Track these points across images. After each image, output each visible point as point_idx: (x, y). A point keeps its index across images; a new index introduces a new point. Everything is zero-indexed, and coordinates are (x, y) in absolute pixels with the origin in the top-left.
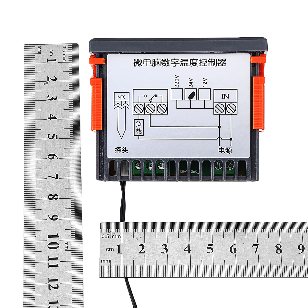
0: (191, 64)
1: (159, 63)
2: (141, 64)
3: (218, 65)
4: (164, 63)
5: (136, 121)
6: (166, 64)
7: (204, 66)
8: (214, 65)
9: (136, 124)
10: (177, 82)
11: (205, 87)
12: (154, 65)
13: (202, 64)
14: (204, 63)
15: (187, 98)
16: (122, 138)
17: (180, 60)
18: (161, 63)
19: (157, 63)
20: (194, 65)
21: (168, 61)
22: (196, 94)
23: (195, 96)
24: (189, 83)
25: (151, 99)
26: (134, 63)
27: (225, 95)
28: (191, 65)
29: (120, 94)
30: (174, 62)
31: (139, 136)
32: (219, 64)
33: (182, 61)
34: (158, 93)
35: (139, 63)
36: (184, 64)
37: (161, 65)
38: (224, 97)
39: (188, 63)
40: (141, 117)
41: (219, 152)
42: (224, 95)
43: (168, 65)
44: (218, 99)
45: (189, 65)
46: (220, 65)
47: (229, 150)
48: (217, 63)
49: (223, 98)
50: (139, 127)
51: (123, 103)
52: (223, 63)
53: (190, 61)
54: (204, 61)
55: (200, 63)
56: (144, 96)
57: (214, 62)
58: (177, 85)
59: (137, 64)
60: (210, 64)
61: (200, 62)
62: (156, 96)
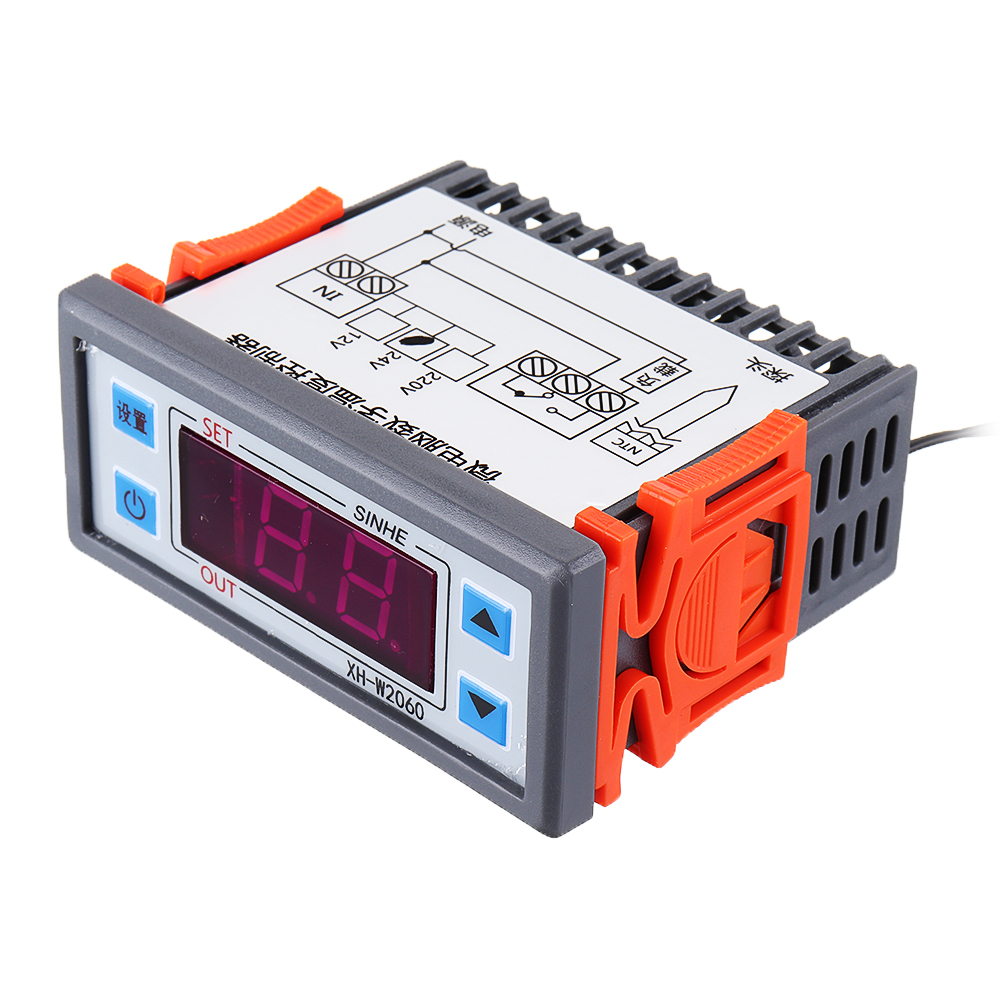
1: (418, 438)
2: (475, 467)
3: (258, 347)
4: (405, 430)
5: (648, 389)
6: (401, 426)
7: (297, 365)
8: (268, 351)
9: (654, 386)
10: (421, 381)
11: (358, 334)
12: (441, 443)
13: (299, 371)
14: (291, 369)
15: (436, 345)
16: (736, 386)
18: (411, 435)
19: (423, 443)
20: (325, 382)
22: (402, 338)
23: (407, 336)
24: (388, 362)
25: (543, 396)
26: (492, 479)
27: (324, 295)
28: (330, 385)
29: (629, 455)
30: (374, 417)
31: (678, 364)
32: (254, 347)
34: (508, 397)
35: (478, 469)
36: (350, 398)
37: (416, 432)
38: (336, 294)
39: (336, 393)
40: (621, 387)
41: (490, 233)
42: (329, 297)
43: (397, 421)
44: (350, 299)
45: (339, 389)
46: (252, 343)
47: (461, 221)
48: (253, 350)
49: (339, 294)
50: (654, 375)
51: (638, 436)
52: (238, 342)
55: (303, 375)
56: (556, 412)
57: (262, 356)
58: (428, 377)
59: (487, 471)
60: (276, 359)
61: (298, 376)
62: (520, 394)
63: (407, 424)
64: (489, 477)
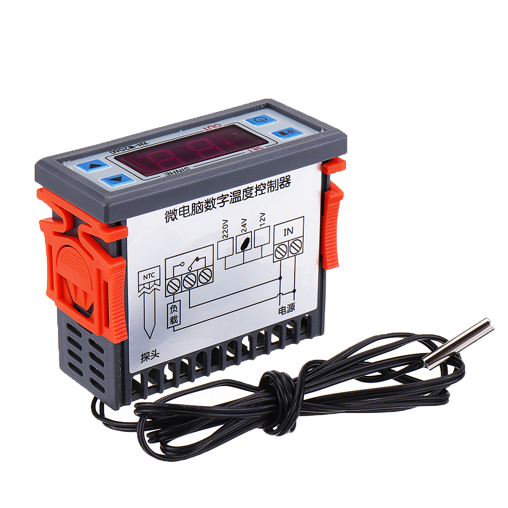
0: (245, 196)
1: (201, 208)
2: (175, 216)
3: (279, 187)
4: (208, 206)
5: (170, 306)
6: (210, 206)
7: (262, 194)
8: (275, 189)
9: (169, 310)
10: (226, 230)
11: (263, 226)
12: (193, 213)
13: (259, 192)
14: (262, 190)
15: (239, 250)
16: (150, 338)
17: (230, 194)
18: (204, 207)
19: (198, 208)
20: (248, 197)
21: (213, 201)
22: (250, 240)
23: (250, 243)
24: (242, 226)
25: (190, 266)
26: (166, 218)
27: (288, 229)
28: (245, 198)
29: (145, 273)
30: (221, 201)
31: (174, 327)
32: (280, 186)
33: (232, 195)
34: (199, 254)
35: (173, 216)
36: (234, 199)
37: (204, 209)
38: (286, 234)
39: (240, 197)
40: (177, 297)
41: (279, 313)
42: (286, 230)
43: (213, 207)
44: (280, 238)
45: (242, 199)
46: (282, 186)
47: (292, 307)
48: (279, 184)
49: (285, 235)
50: (175, 314)
51: (152, 284)
52: (286, 182)
53: (244, 192)
54: (262, 186)
55: (256, 192)
56: (181, 265)
57: (274, 185)
58: (226, 234)
59: (170, 219)
60: (270, 189)
61: (257, 190)
62: (197, 259)
63: (209, 209)
64: (168, 218)
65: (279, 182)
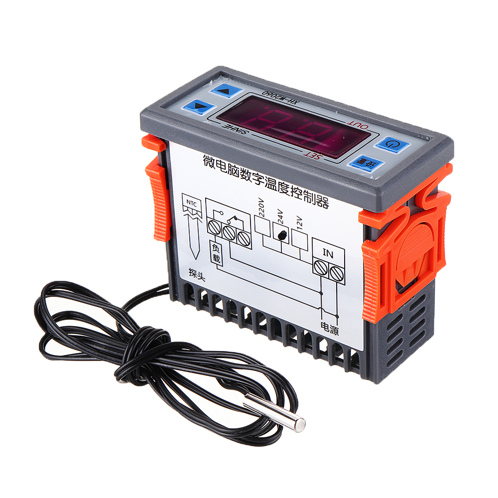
0: (280, 189)
1: (237, 172)
2: (213, 164)
3: (316, 203)
4: (243, 175)
5: (212, 243)
7: (298, 198)
8: (312, 202)
9: (212, 247)
11: (299, 230)
13: (295, 195)
14: (298, 194)
15: (276, 237)
16: (196, 259)
17: (265, 178)
18: (240, 174)
19: (234, 172)
20: (284, 192)
21: (249, 174)
22: (287, 235)
23: (287, 237)
24: (279, 216)
25: (229, 220)
26: (204, 160)
27: (328, 251)
28: (281, 191)
29: (190, 199)
30: (256, 178)
31: (217, 264)
32: (318, 202)
33: (267, 180)
34: (239, 215)
35: (211, 164)
36: (270, 185)
37: (240, 176)
38: (326, 254)
39: (275, 186)
40: (218, 240)
41: (322, 327)
42: (326, 251)
43: (249, 179)
44: (319, 254)
45: (277, 189)
46: (320, 204)
47: (335, 331)
48: (316, 200)
49: (324, 255)
50: (216, 253)
51: (194, 212)
52: (324, 202)
53: (279, 184)
54: (298, 190)
55: (292, 192)
56: (220, 212)
57: (311, 198)
58: (263, 213)
59: (208, 164)
60: (306, 198)
62: (235, 218)
63: (245, 178)
64: (206, 161)
65: (316, 198)
